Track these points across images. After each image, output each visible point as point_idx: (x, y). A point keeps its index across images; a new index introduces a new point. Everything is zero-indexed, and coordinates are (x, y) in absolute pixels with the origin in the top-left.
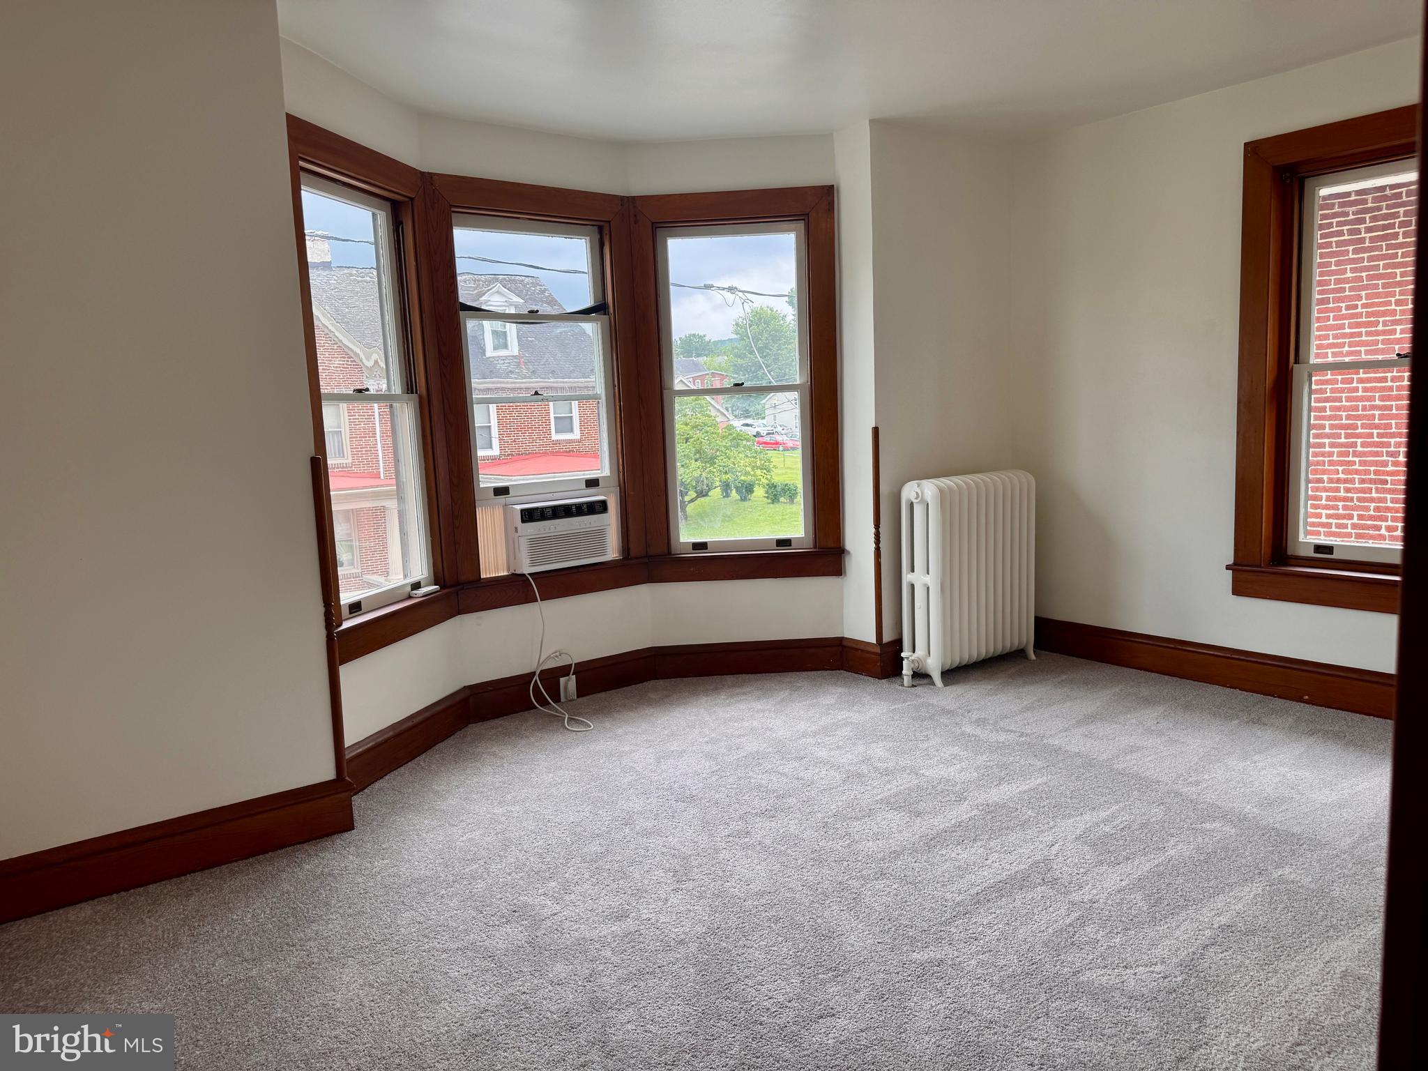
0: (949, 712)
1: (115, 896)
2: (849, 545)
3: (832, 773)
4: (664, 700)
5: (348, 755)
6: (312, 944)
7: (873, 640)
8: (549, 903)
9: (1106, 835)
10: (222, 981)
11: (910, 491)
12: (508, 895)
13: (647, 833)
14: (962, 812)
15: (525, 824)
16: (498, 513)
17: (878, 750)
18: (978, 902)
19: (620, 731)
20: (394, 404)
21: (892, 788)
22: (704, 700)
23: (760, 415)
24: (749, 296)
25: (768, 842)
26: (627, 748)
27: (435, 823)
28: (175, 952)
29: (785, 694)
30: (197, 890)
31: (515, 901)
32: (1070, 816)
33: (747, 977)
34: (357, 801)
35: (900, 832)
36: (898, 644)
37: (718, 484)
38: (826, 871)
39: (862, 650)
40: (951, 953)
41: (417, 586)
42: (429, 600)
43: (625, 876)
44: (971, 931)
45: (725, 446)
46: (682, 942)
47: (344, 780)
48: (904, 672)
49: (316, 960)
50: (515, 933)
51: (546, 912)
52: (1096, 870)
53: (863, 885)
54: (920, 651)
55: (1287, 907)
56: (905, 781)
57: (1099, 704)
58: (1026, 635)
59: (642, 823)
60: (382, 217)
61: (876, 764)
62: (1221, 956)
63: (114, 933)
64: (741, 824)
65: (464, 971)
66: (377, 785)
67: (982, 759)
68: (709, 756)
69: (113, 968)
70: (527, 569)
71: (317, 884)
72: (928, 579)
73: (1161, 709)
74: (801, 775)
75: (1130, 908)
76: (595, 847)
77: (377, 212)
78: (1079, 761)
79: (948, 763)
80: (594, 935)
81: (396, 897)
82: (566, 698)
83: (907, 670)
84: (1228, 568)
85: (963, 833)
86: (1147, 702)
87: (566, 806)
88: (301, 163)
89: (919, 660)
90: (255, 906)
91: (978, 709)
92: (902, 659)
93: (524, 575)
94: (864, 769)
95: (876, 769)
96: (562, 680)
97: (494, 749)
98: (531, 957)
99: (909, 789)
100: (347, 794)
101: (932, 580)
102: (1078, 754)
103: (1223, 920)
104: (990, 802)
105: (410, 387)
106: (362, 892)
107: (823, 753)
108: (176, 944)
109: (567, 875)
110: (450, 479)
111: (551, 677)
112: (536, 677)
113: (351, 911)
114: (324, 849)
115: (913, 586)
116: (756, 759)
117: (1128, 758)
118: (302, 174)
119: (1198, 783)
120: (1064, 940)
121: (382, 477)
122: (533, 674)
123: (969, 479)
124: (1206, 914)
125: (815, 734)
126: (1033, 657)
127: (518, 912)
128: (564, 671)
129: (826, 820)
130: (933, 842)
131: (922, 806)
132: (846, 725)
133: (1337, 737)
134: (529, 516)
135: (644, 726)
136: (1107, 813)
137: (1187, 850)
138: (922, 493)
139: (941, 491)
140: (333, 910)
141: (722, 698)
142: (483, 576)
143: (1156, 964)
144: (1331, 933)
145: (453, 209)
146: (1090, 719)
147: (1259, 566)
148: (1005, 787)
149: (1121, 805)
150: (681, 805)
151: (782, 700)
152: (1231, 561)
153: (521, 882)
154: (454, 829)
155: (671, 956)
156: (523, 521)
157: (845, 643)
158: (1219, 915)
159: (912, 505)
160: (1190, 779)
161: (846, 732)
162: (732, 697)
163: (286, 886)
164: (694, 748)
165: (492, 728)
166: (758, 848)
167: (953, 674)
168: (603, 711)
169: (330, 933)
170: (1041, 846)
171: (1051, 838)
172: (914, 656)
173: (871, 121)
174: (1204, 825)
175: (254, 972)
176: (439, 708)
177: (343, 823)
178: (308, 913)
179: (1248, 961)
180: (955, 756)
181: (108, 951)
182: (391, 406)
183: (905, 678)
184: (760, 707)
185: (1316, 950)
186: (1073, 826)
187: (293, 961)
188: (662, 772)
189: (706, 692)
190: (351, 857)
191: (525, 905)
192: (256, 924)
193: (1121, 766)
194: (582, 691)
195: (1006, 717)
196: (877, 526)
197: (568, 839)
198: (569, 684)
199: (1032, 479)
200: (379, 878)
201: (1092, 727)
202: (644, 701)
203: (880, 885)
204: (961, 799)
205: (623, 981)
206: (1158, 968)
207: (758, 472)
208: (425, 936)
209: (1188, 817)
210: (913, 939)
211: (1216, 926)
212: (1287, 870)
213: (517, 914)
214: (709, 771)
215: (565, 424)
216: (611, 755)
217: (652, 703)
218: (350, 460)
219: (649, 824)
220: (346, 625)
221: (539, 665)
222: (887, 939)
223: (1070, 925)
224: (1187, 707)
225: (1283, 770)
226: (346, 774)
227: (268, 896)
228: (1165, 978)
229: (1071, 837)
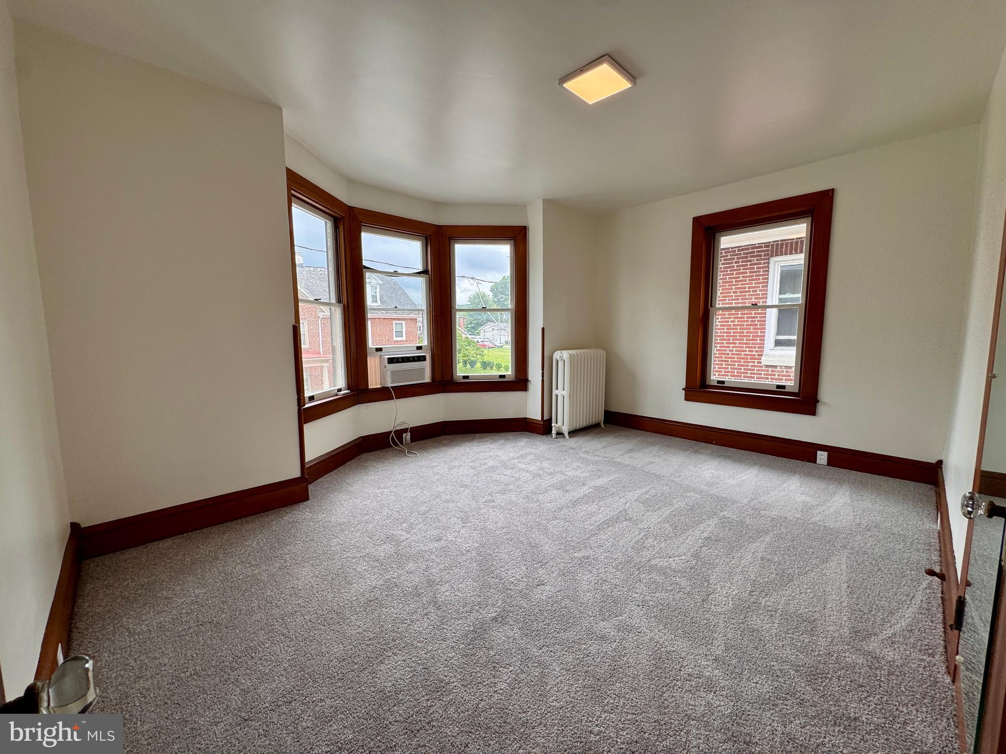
0: (573, 448)
1: (185, 535)
2: (530, 379)
3: (527, 474)
4: (449, 444)
5: (307, 466)
6: (287, 556)
7: (540, 418)
8: (404, 534)
9: (647, 499)
10: (239, 577)
11: (557, 355)
12: (384, 530)
13: (447, 501)
14: (585, 490)
15: (390, 497)
16: (377, 359)
17: (546, 464)
18: (600, 529)
19: (431, 457)
20: (332, 308)
21: (554, 480)
22: (467, 444)
23: (478, 334)
24: (481, 282)
25: (503, 504)
26: (435, 464)
27: (348, 497)
28: (215, 562)
29: (503, 441)
30: (229, 531)
31: (388, 533)
32: (631, 491)
33: (501, 567)
34: (310, 487)
35: (561, 499)
36: (550, 420)
37: (462, 361)
38: (530, 517)
39: (535, 423)
40: (592, 553)
41: (340, 390)
42: (345, 397)
43: (439, 521)
44: (599, 543)
45: (465, 345)
46: (468, 551)
47: (305, 477)
48: (553, 432)
49: (289, 564)
50: (389, 548)
51: (403, 538)
52: (647, 514)
53: (548, 523)
54: (559, 423)
55: (729, 529)
56: (559, 478)
57: (632, 444)
58: (600, 417)
59: (444, 497)
60: (330, 224)
61: (546, 471)
62: (708, 551)
63: (183, 553)
64: (490, 498)
65: (364, 568)
66: (320, 480)
67: (590, 468)
68: (472, 468)
69: (180, 572)
70: (389, 385)
71: (290, 526)
72: (564, 393)
73: (658, 447)
74: (514, 475)
75: (665, 530)
76: (424, 508)
77: (327, 221)
78: (629, 468)
79: (576, 470)
80: (426, 548)
81: (330, 532)
82: (406, 442)
83: (554, 431)
84: (683, 389)
85: (587, 499)
86: (652, 444)
87: (409, 489)
88: (292, 192)
89: (559, 427)
90: (258, 538)
91: (585, 447)
92: (551, 427)
93: (388, 387)
94: (541, 472)
95: (546, 472)
96: (404, 435)
97: (374, 464)
98: (397, 560)
99: (561, 480)
100: (306, 484)
101: (565, 393)
102: (628, 465)
103: (705, 535)
104: (596, 485)
105: (339, 300)
106: (313, 530)
107: (522, 466)
108: (216, 558)
109: (411, 521)
110: (356, 343)
111: (399, 433)
112: (393, 433)
113: (307, 539)
114: (294, 510)
115: (557, 396)
116: (492, 469)
117: (649, 467)
118: (293, 198)
119: (680, 477)
120: (640, 547)
121: (321, 353)
122: (391, 432)
123: (581, 351)
124: (697, 533)
125: (518, 458)
126: (603, 427)
127: (390, 538)
128: (405, 431)
129: (527, 494)
130: (575, 503)
131: (568, 488)
132: (530, 454)
133: (730, 458)
134: (391, 361)
135: (442, 455)
136: (646, 489)
137: (683, 505)
138: (562, 356)
139: (570, 355)
140: (298, 539)
141: (475, 443)
142: (369, 388)
143: (682, 556)
144: (751, 540)
145: (362, 224)
146: (631, 451)
147: (696, 389)
148: (601, 479)
149: (651, 486)
150: (462, 489)
151: (502, 444)
152: (684, 387)
153: (390, 524)
154: (357, 500)
155: (464, 558)
156: (389, 363)
157: (528, 420)
158: (703, 533)
159: (557, 361)
160: (676, 475)
161: (531, 457)
162: (480, 442)
163: (274, 528)
164: (465, 464)
165: (372, 455)
166: (499, 507)
167: (573, 433)
168: (423, 449)
169: (296, 550)
170: (621, 504)
171: (625, 500)
172: (557, 426)
173: (543, 200)
174: (687, 494)
175: (256, 572)
176: (348, 446)
177: (304, 497)
178: (285, 541)
179: (720, 554)
180: (579, 467)
181: (179, 563)
182: (330, 309)
183: (553, 435)
184: (492, 447)
185: (747, 548)
186: (632, 495)
187: (278, 565)
188: (452, 474)
189: (468, 441)
190: (307, 513)
191: (393, 535)
192: (259, 547)
193: (647, 470)
194: (413, 440)
195: (596, 450)
196: (543, 370)
197: (411, 504)
198: (407, 436)
199: (604, 352)
200: (321, 523)
201: (632, 454)
202: (441, 445)
203: (555, 522)
204: (584, 485)
205: (441, 570)
206: (683, 557)
207: (478, 356)
208: (344, 551)
209: (679, 491)
210: (574, 548)
211: (703, 538)
212: (725, 513)
213: (389, 539)
214: (473, 474)
215: (399, 333)
216: (428, 467)
217: (444, 445)
218: (308, 347)
219: (448, 497)
220: (307, 406)
221: (394, 428)
222: (562, 547)
223: (641, 539)
224: (668, 446)
225: (712, 471)
226: (306, 474)
227: (265, 533)
228: (688, 562)
229: (633, 500)
